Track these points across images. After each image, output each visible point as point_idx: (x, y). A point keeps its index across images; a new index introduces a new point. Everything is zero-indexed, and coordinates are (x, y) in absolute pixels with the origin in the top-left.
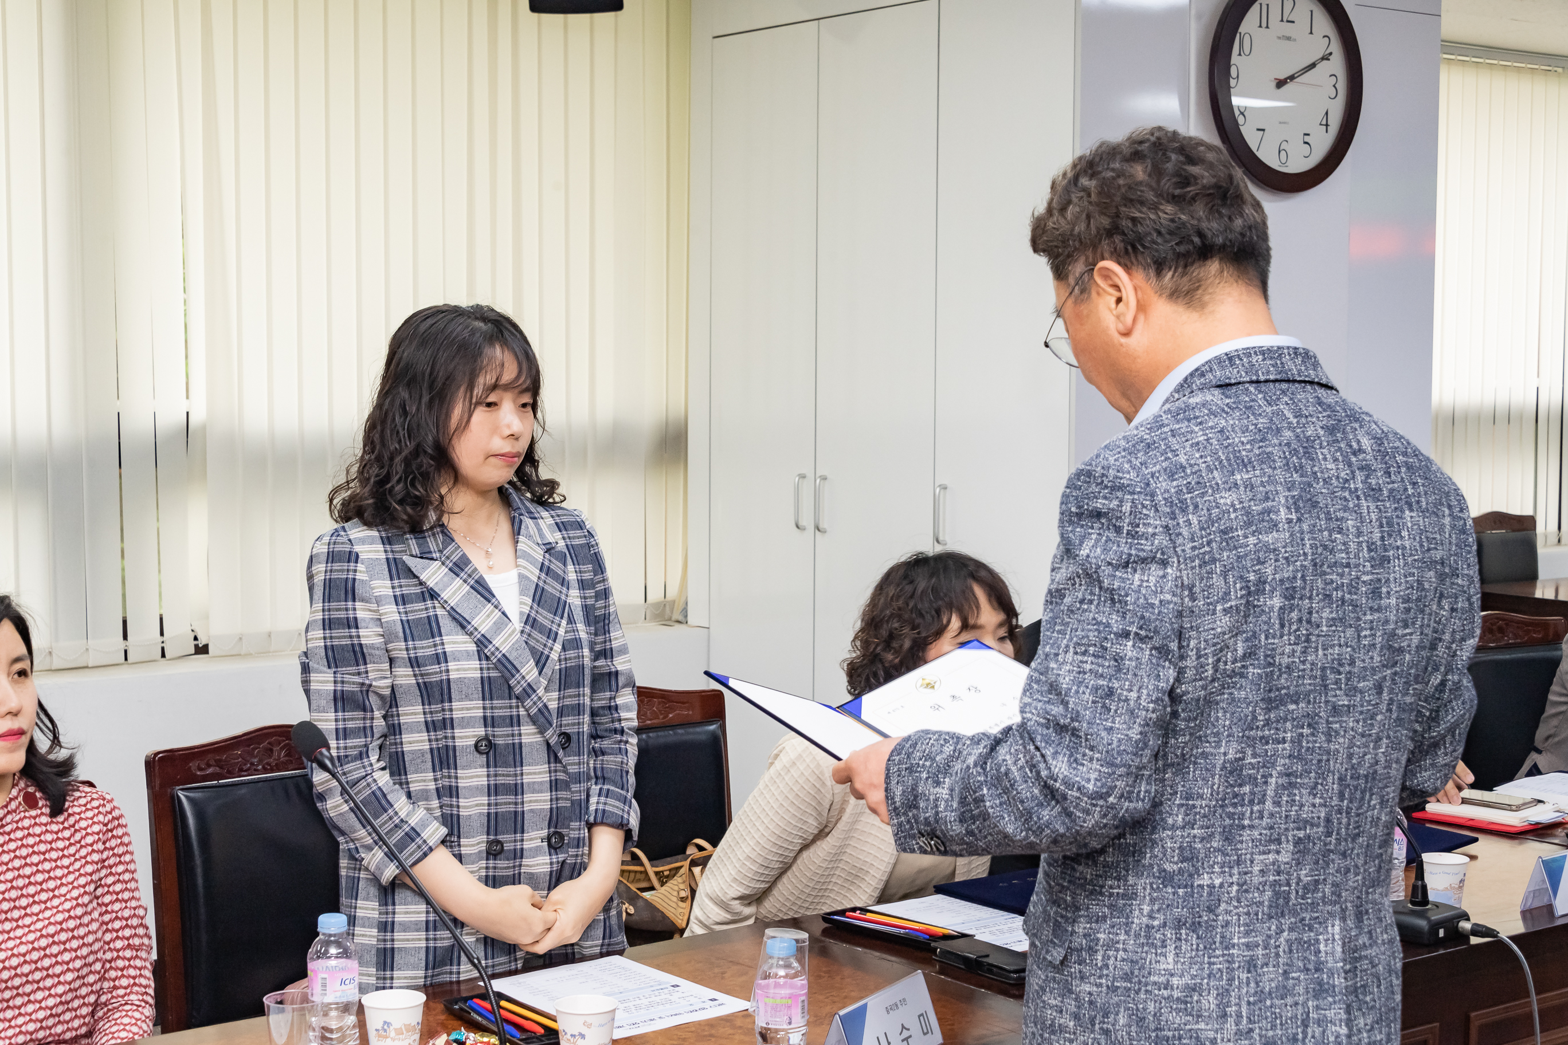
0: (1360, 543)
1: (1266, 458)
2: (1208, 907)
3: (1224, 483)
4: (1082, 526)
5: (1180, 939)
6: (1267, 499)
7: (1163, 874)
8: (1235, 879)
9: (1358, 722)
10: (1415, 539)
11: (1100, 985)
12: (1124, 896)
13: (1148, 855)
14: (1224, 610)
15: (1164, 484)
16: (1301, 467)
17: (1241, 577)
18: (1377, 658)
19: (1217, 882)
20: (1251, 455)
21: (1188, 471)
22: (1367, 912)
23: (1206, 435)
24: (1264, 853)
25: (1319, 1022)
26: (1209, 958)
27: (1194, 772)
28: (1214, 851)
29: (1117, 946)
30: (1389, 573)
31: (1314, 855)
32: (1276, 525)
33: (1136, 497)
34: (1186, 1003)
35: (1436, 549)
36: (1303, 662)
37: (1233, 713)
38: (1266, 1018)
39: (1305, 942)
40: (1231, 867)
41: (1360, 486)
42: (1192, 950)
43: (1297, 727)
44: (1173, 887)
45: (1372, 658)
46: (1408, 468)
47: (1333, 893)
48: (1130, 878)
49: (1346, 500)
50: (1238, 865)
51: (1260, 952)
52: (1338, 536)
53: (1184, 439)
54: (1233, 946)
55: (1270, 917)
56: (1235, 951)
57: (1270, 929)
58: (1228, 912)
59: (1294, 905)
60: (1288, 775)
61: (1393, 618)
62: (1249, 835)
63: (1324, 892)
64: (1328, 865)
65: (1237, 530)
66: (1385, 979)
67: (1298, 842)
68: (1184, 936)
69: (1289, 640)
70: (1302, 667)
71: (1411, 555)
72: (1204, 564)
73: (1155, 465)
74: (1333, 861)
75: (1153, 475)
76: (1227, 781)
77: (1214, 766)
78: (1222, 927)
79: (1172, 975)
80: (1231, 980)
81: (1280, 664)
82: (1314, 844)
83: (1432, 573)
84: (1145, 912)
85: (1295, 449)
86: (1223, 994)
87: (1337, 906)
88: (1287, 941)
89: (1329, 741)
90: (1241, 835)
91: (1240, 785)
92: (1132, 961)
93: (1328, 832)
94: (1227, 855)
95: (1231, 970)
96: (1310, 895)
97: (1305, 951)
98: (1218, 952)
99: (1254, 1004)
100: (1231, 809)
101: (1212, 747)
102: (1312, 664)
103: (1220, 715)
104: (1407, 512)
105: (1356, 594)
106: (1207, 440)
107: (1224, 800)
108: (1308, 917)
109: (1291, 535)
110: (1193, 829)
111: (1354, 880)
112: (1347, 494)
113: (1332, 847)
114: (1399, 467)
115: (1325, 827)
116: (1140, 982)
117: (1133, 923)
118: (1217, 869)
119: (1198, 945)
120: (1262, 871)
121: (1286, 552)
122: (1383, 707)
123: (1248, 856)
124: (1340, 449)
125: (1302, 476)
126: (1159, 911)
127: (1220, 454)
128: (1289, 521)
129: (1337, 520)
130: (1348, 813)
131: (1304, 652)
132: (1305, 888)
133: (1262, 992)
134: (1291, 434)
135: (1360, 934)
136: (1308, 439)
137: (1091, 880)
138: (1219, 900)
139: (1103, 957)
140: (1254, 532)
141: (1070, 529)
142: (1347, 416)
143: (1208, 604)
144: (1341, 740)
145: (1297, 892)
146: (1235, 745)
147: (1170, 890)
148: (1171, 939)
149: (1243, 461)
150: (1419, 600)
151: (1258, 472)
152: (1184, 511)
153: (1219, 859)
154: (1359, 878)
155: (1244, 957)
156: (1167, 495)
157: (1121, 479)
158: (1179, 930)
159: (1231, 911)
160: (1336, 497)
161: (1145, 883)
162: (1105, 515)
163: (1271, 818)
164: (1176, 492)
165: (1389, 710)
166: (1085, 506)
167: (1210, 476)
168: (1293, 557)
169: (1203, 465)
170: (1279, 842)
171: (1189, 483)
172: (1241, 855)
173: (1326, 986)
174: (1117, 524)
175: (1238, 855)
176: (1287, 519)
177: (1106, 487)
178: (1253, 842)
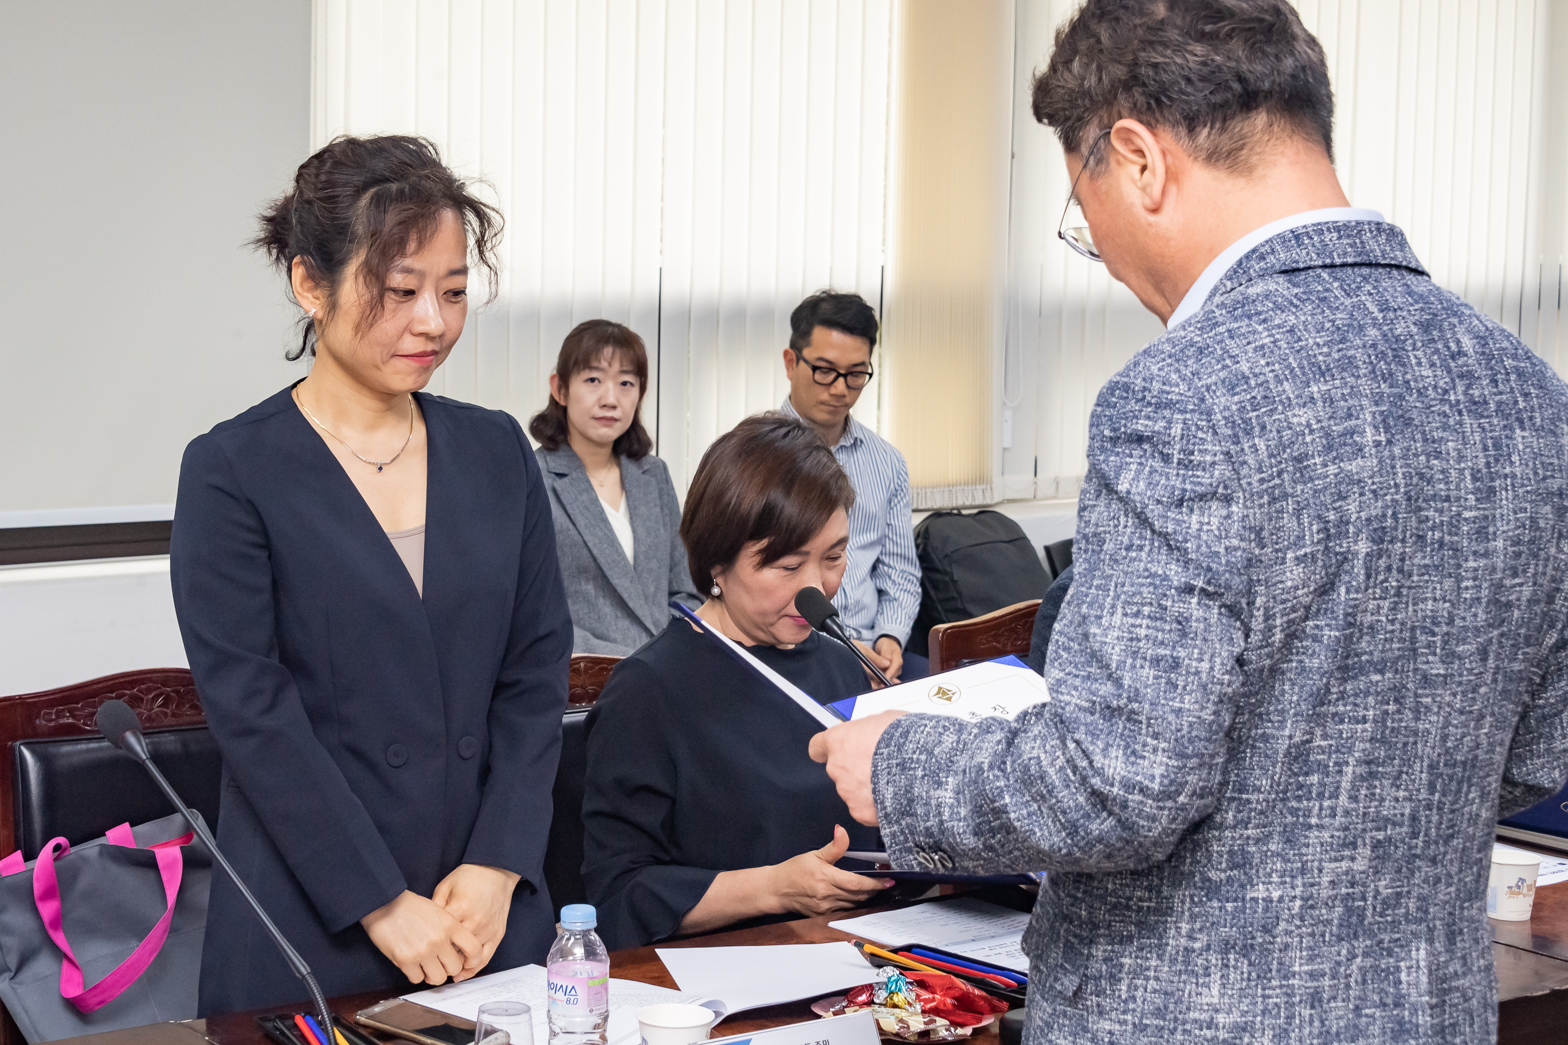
0: (1461, 471)
1: (1348, 364)
2: (1263, 926)
3: (1297, 397)
4: (1117, 454)
5: (1227, 966)
6: (1349, 416)
7: (1207, 884)
8: (1298, 891)
9: (1455, 695)
10: (1527, 465)
11: (1125, 1022)
12: (1156, 911)
13: (1189, 861)
14: (1297, 558)
15: (1223, 400)
16: (1391, 375)
17: (1319, 517)
18: (1482, 616)
19: (1276, 895)
20: (1329, 360)
21: (1253, 383)
22: (1461, 932)
23: (1273, 335)
24: (1336, 860)
26: (1264, 989)
27: (1251, 758)
28: (1272, 856)
29: (1148, 973)
30: (1495, 509)
31: (1396, 861)
32: (1360, 450)
33: (1188, 416)
35: (1553, 477)
36: (1392, 622)
37: (1303, 687)
39: (1382, 971)
40: (1293, 877)
41: (1461, 397)
42: (1242, 979)
43: (1382, 703)
44: (1220, 900)
45: (1475, 615)
46: (1519, 375)
47: (1418, 909)
48: (1165, 888)
49: (1446, 415)
50: (1303, 874)
51: (1327, 982)
52: (1436, 462)
53: (1244, 342)
54: (1294, 975)
55: (1340, 939)
56: (1296, 982)
57: (1339, 954)
58: (1288, 933)
59: (1370, 924)
60: (1368, 763)
61: (1500, 565)
62: (1317, 837)
63: (1407, 907)
64: (1413, 873)
65: (1313, 457)
66: (1479, 1016)
67: (1377, 845)
68: (1232, 962)
69: (1374, 593)
70: (1390, 628)
71: (1523, 485)
72: (1273, 500)
73: (1210, 375)
74: (1419, 868)
75: (1208, 388)
76: (1290, 769)
77: (1276, 752)
78: (1280, 951)
79: (1217, 1011)
80: (1290, 1018)
81: (1362, 624)
82: (1397, 847)
83: (1548, 508)
84: (1184, 932)
85: (1382, 352)
87: (1424, 925)
88: (1360, 969)
89: (1417, 719)
90: (1306, 837)
91: (1307, 774)
92: (1166, 993)
93: (1413, 832)
94: (1289, 861)
95: (1290, 1005)
96: (1389, 912)
97: (1382, 982)
98: (1274, 983)
100: (1294, 804)
101: (1274, 728)
102: (1402, 624)
103: (1286, 687)
104: (1518, 431)
105: (1457, 534)
106: (1274, 342)
107: (1285, 792)
108: (1387, 939)
109: (1380, 462)
110: (1247, 828)
111: (1445, 892)
112: (1446, 408)
113: (1419, 851)
114: (1508, 374)
115: (1410, 826)
116: (1176, 1020)
117: (1167, 944)
118: (1275, 878)
119: (1249, 973)
120: (1332, 882)
121: (1373, 483)
122: (1488, 677)
124: (1437, 351)
125: (1391, 386)
126: (1201, 930)
127: (1291, 360)
128: (1377, 444)
129: (1434, 442)
130: (1439, 809)
131: (1394, 609)
132: (1384, 902)
133: (1328, 1032)
134: (1377, 333)
135: (1452, 959)
136: (1397, 338)
137: (1117, 892)
138: (1278, 918)
139: (1129, 987)
140: (1335, 458)
141: (1102, 458)
142: (1443, 308)
143: (1277, 551)
144: (1433, 718)
145: (1374, 908)
146: (1303, 725)
147: (1216, 904)
148: (1216, 966)
149: (1320, 368)
150: (1532, 541)
151: (1337, 382)
152: (1248, 433)
153: (1279, 865)
154: (1452, 889)
155: (1307, 988)
156: (1227, 414)
157: (1168, 393)
158: (1226, 954)
159: (1292, 932)
160: (1433, 412)
161: (1184, 895)
162: (1149, 439)
163: (1345, 817)
164: (1239, 410)
165: (1495, 681)
166: (1123, 429)
167: (1280, 388)
168: (1381, 489)
169: (1271, 375)
170: (1354, 845)
171: (1254, 398)
172: (1307, 861)
173: (1408, 1026)
174: (1165, 451)
175: (1301, 861)
176: (1374, 441)
177: (1149, 404)
178: (1322, 845)
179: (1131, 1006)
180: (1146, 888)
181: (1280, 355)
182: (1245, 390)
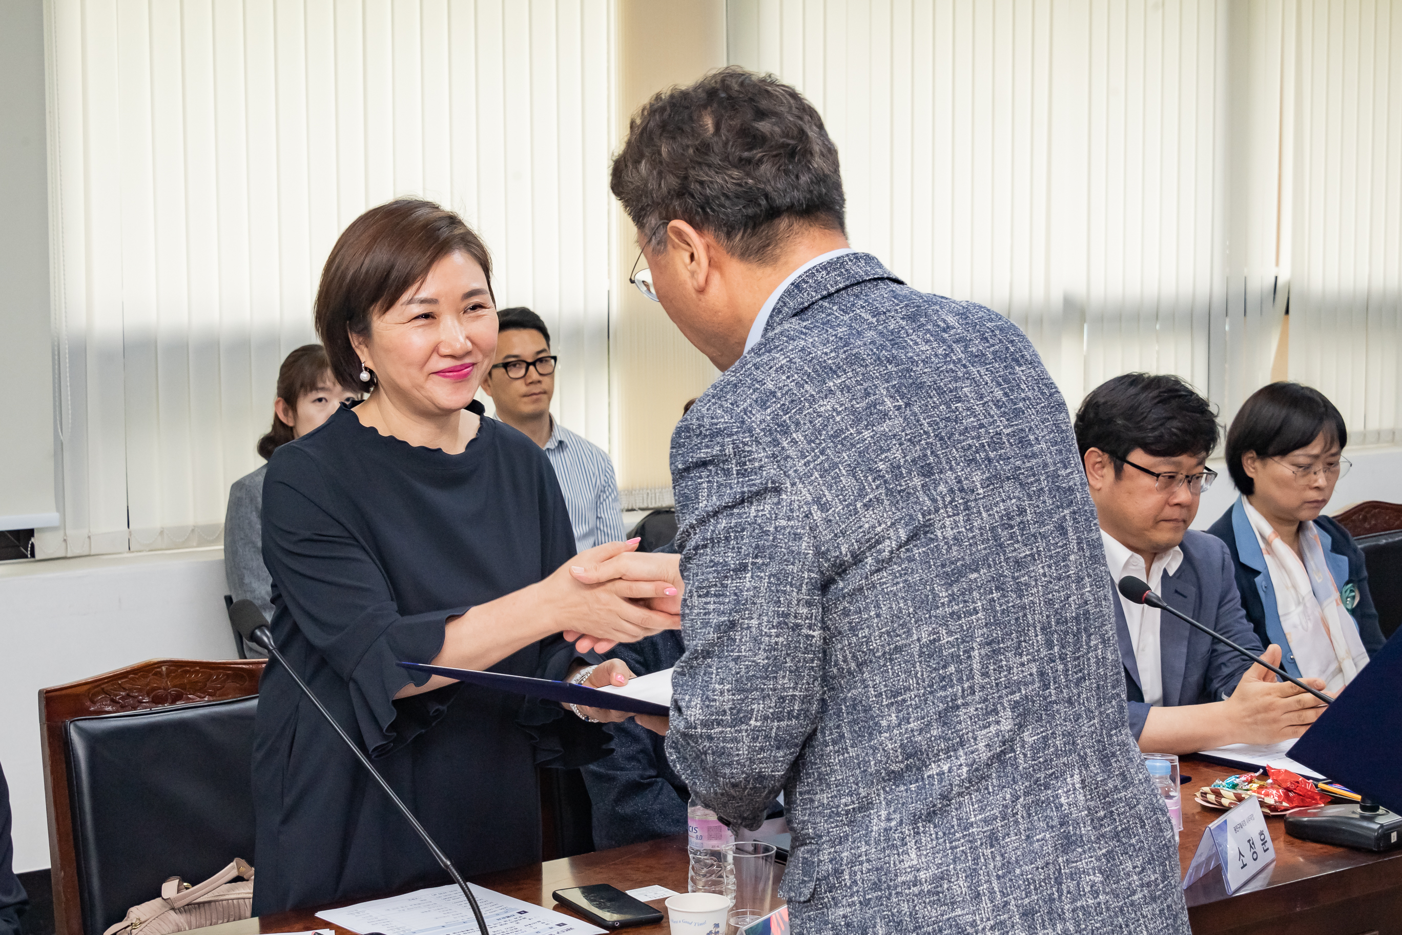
1: (855, 360)
2: (940, 795)
3: (818, 393)
5: (918, 833)
6: (868, 394)
7: (892, 775)
8: (962, 760)
11: (853, 903)
12: (860, 809)
13: (872, 763)
15: (758, 415)
19: (945, 768)
20: (838, 361)
21: (779, 394)
24: (985, 727)
25: (1071, 876)
26: (951, 843)
27: (892, 668)
28: (935, 739)
29: (861, 859)
31: (1035, 712)
32: (886, 415)
33: (735, 437)
34: (938, 893)
38: (1019, 887)
39: (1043, 802)
40: (955, 751)
42: (932, 840)
44: (905, 785)
47: (1066, 744)
48: (861, 790)
50: (962, 746)
51: (999, 824)
53: (767, 368)
54: (972, 825)
55: (1002, 787)
56: (974, 830)
57: (1004, 799)
58: (960, 794)
60: (989, 643)
62: (965, 714)
63: (1055, 745)
64: (1053, 717)
67: (1015, 706)
73: (745, 400)
75: (745, 411)
76: (929, 666)
77: (911, 656)
78: (957, 809)
79: (918, 870)
80: (976, 860)
82: (1033, 702)
84: (883, 817)
86: (972, 874)
87: (1074, 755)
89: (1020, 597)
90: (957, 716)
91: (944, 667)
92: (877, 869)
93: (1045, 685)
94: (949, 739)
95: (974, 849)
96: (1040, 754)
97: (1045, 810)
98: (958, 835)
99: (1003, 877)
100: (941, 693)
102: (980, 528)
103: (901, 605)
106: (790, 361)
107: (932, 686)
108: (1043, 775)
109: (905, 419)
112: (950, 367)
113: (1054, 698)
115: (1041, 681)
116: (889, 887)
117: (871, 831)
118: (942, 756)
119: (937, 833)
120: (987, 746)
121: (906, 435)
123: (970, 734)
124: (927, 331)
126: (895, 811)
127: (806, 369)
128: (898, 408)
132: (1033, 748)
133: (1009, 862)
134: (874, 333)
137: (828, 804)
138: (951, 785)
139: (850, 875)
145: (1025, 755)
147: (902, 788)
148: (910, 835)
149: (831, 368)
151: (849, 374)
152: (786, 432)
153: (943, 746)
154: (1096, 721)
155: (984, 833)
156: (763, 426)
157: (716, 424)
158: (916, 824)
159: (963, 792)
160: (942, 371)
161: (878, 790)
162: (711, 462)
163: (982, 691)
164: (773, 419)
165: (1081, 549)
166: (690, 460)
167: (802, 390)
168: (915, 437)
169: (792, 384)
170: (995, 711)
171: (784, 405)
172: (963, 735)
173: (1074, 838)
174: (726, 467)
175: (960, 737)
176: (895, 406)
177: (706, 436)
178: (971, 719)
179: (855, 889)
180: (848, 794)
181: (796, 368)
182: (775, 402)
